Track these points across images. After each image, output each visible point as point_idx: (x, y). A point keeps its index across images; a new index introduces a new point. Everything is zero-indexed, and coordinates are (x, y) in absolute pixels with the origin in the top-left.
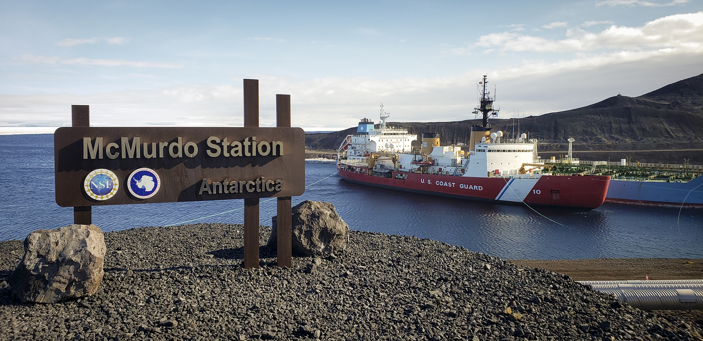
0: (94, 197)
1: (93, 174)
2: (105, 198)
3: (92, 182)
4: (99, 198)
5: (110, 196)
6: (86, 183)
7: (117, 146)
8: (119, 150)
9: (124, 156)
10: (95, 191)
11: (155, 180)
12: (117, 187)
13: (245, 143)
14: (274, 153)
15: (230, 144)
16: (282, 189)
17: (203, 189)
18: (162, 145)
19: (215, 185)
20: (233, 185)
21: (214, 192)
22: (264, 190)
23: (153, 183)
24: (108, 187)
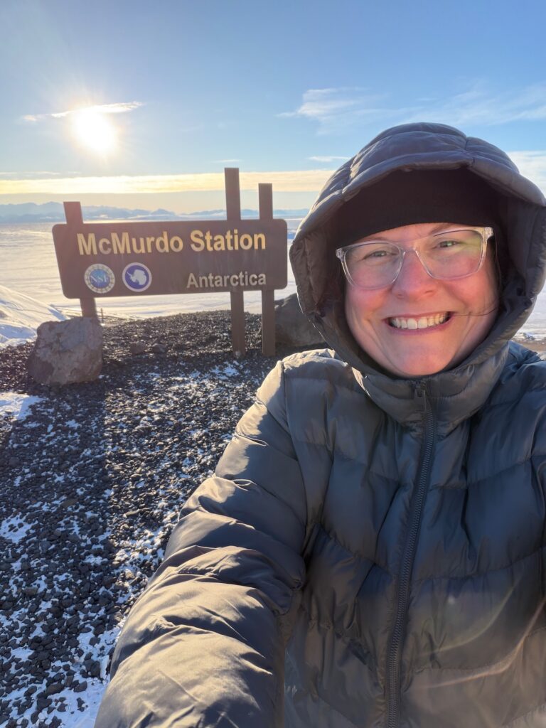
0: (94, 290)
1: (91, 268)
2: (104, 292)
3: (92, 277)
4: (99, 292)
5: (109, 290)
6: (86, 277)
7: (108, 242)
8: (111, 246)
9: (116, 252)
10: (95, 285)
11: (147, 274)
12: (114, 281)
13: (227, 237)
14: (256, 247)
15: (213, 238)
16: (264, 283)
17: (190, 283)
18: (149, 240)
19: (201, 279)
20: (218, 279)
21: (201, 286)
22: (247, 284)
23: (145, 277)
24: (105, 281)
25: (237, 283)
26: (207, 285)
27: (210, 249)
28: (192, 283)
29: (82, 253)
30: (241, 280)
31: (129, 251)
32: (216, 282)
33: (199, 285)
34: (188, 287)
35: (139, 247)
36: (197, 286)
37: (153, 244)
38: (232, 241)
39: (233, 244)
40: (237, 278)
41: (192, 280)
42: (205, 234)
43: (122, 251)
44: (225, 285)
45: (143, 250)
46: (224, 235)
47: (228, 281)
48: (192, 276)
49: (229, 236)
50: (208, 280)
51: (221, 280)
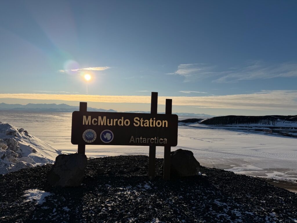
0: (86, 141)
1: (86, 131)
2: (90, 142)
3: (86, 135)
4: (88, 142)
5: (93, 141)
6: (83, 135)
7: (96, 120)
8: (97, 122)
9: (99, 124)
10: (87, 138)
11: (111, 135)
12: (96, 137)
13: (150, 121)
14: (163, 126)
15: (144, 121)
16: (166, 143)
17: (131, 140)
18: (115, 120)
19: (136, 139)
20: (145, 139)
21: (136, 142)
22: (158, 143)
23: (111, 136)
24: (92, 137)
25: (153, 142)
26: (139, 142)
27: (142, 125)
28: (132, 141)
29: (84, 124)
30: (155, 141)
31: (105, 124)
32: (143, 141)
33: (135, 142)
34: (130, 142)
35: (110, 123)
36: (134, 142)
37: (117, 122)
38: (153, 123)
39: (153, 124)
40: (153, 139)
41: (132, 139)
42: (140, 119)
43: (102, 124)
44: (148, 142)
45: (111, 124)
46: (149, 120)
47: (149, 140)
48: (132, 137)
49: (151, 121)
50: (140, 140)
51: (146, 140)
